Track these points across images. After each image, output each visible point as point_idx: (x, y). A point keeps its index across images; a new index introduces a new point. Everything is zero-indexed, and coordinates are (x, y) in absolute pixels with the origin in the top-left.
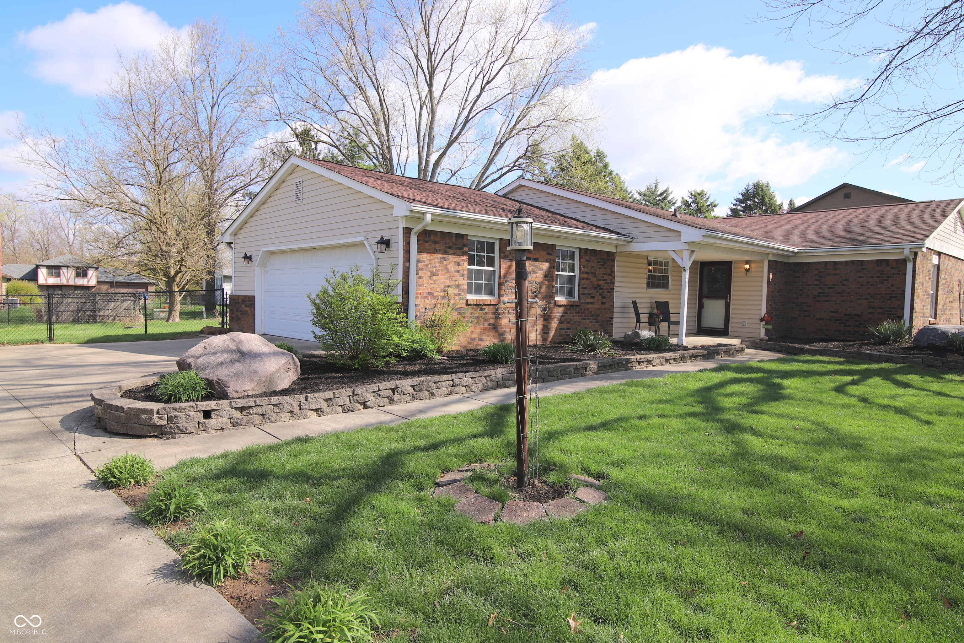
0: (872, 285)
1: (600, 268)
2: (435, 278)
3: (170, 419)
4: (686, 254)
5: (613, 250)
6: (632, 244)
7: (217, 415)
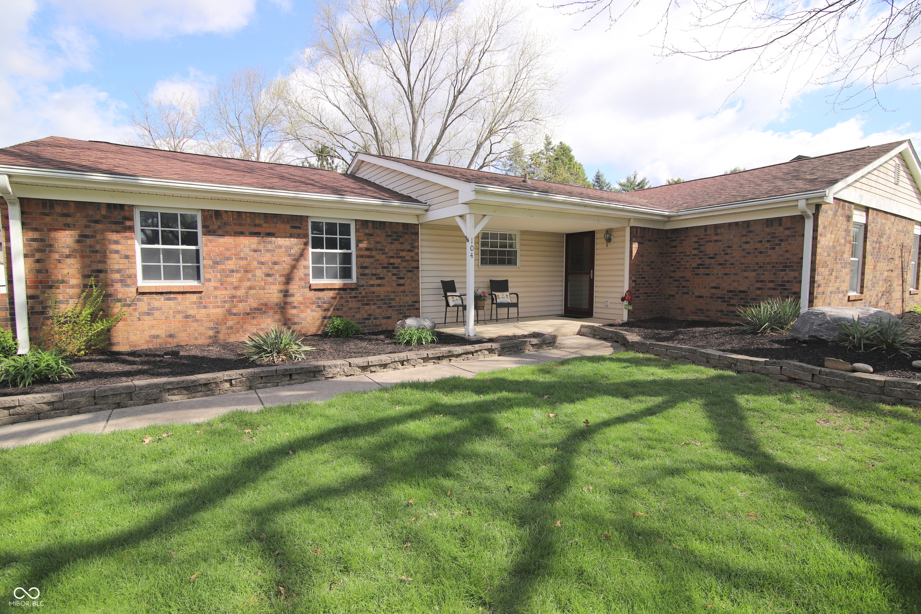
0: (761, 253)
1: (391, 243)
4: (469, 219)
5: (414, 221)
6: (430, 213)
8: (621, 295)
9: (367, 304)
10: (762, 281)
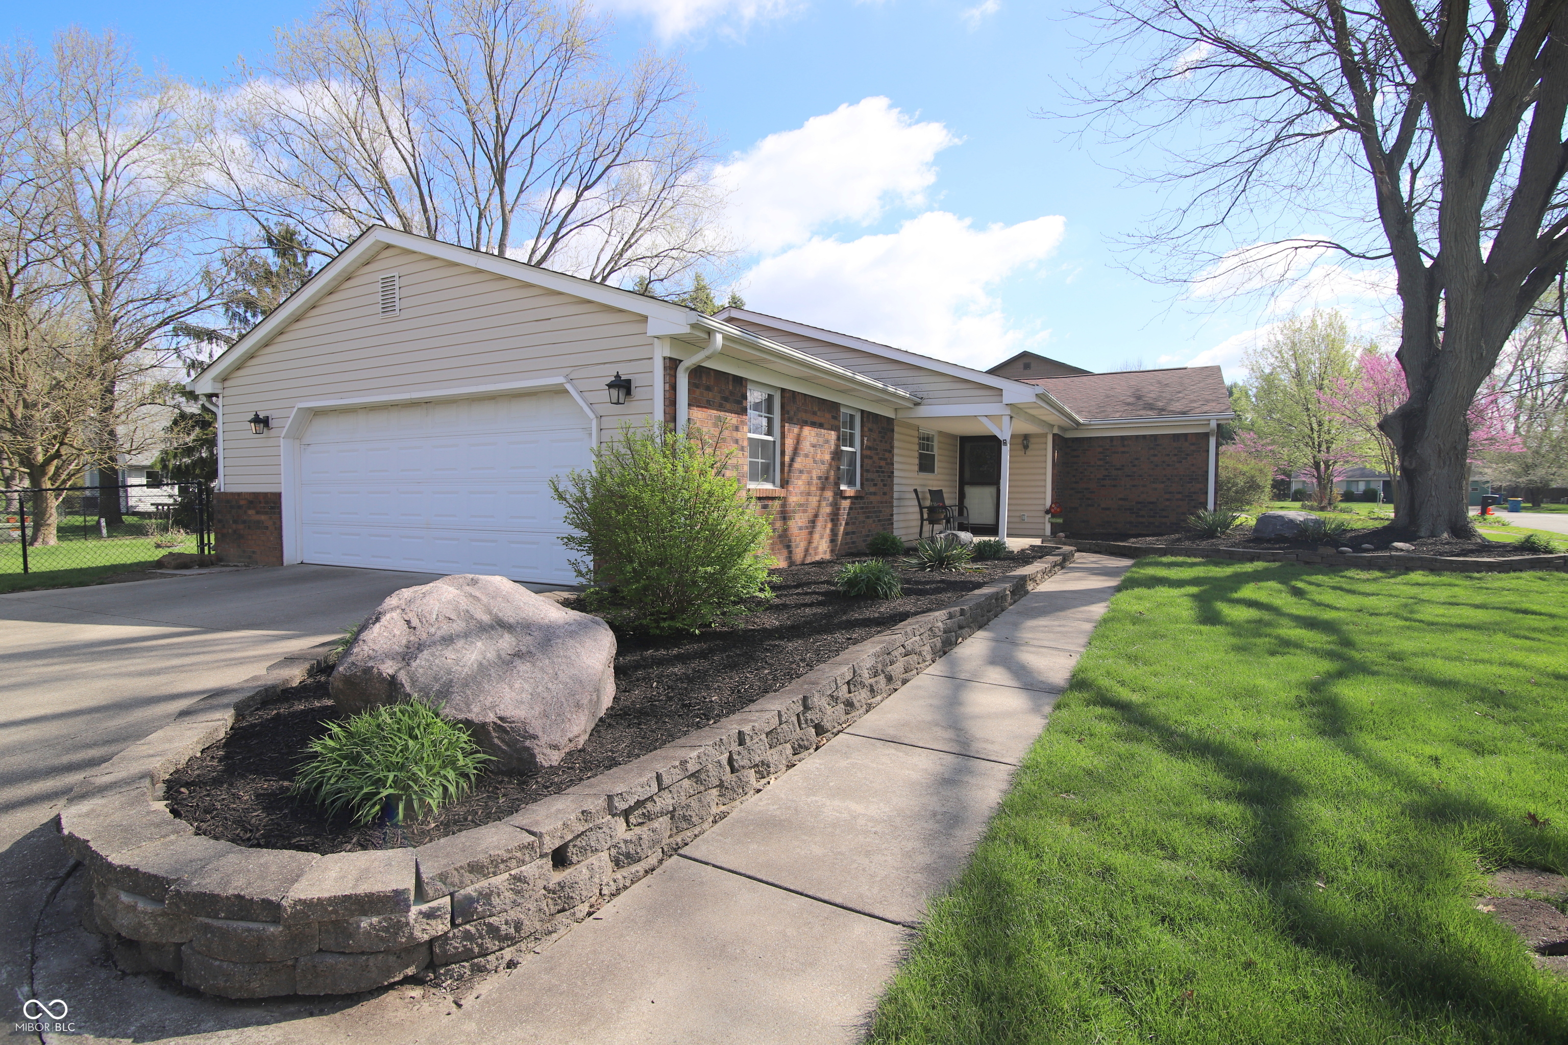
0: (1168, 465)
3: (460, 910)
4: (1006, 422)
5: (890, 414)
7: (583, 850)
8: (1042, 508)
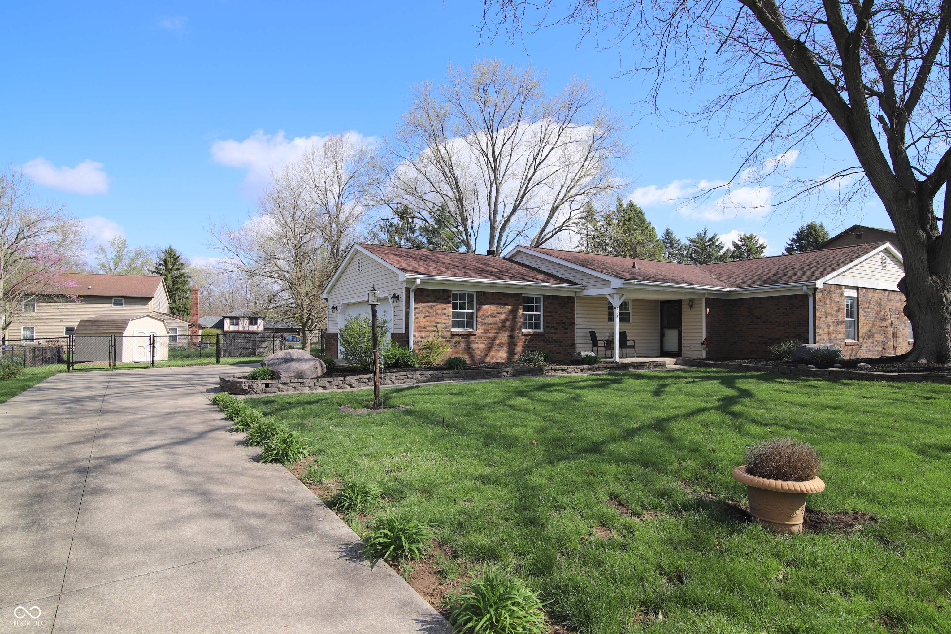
0: (786, 315)
1: (562, 308)
2: (427, 318)
3: (250, 386)
4: (616, 297)
5: (573, 295)
6: (585, 291)
7: (271, 385)
8: (700, 342)
9: (549, 344)
10: (788, 333)
